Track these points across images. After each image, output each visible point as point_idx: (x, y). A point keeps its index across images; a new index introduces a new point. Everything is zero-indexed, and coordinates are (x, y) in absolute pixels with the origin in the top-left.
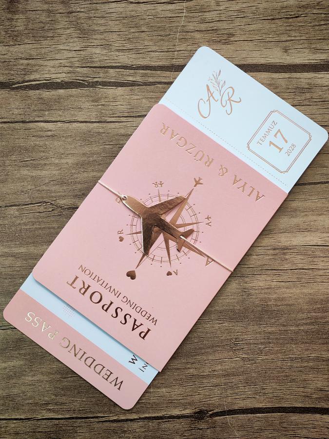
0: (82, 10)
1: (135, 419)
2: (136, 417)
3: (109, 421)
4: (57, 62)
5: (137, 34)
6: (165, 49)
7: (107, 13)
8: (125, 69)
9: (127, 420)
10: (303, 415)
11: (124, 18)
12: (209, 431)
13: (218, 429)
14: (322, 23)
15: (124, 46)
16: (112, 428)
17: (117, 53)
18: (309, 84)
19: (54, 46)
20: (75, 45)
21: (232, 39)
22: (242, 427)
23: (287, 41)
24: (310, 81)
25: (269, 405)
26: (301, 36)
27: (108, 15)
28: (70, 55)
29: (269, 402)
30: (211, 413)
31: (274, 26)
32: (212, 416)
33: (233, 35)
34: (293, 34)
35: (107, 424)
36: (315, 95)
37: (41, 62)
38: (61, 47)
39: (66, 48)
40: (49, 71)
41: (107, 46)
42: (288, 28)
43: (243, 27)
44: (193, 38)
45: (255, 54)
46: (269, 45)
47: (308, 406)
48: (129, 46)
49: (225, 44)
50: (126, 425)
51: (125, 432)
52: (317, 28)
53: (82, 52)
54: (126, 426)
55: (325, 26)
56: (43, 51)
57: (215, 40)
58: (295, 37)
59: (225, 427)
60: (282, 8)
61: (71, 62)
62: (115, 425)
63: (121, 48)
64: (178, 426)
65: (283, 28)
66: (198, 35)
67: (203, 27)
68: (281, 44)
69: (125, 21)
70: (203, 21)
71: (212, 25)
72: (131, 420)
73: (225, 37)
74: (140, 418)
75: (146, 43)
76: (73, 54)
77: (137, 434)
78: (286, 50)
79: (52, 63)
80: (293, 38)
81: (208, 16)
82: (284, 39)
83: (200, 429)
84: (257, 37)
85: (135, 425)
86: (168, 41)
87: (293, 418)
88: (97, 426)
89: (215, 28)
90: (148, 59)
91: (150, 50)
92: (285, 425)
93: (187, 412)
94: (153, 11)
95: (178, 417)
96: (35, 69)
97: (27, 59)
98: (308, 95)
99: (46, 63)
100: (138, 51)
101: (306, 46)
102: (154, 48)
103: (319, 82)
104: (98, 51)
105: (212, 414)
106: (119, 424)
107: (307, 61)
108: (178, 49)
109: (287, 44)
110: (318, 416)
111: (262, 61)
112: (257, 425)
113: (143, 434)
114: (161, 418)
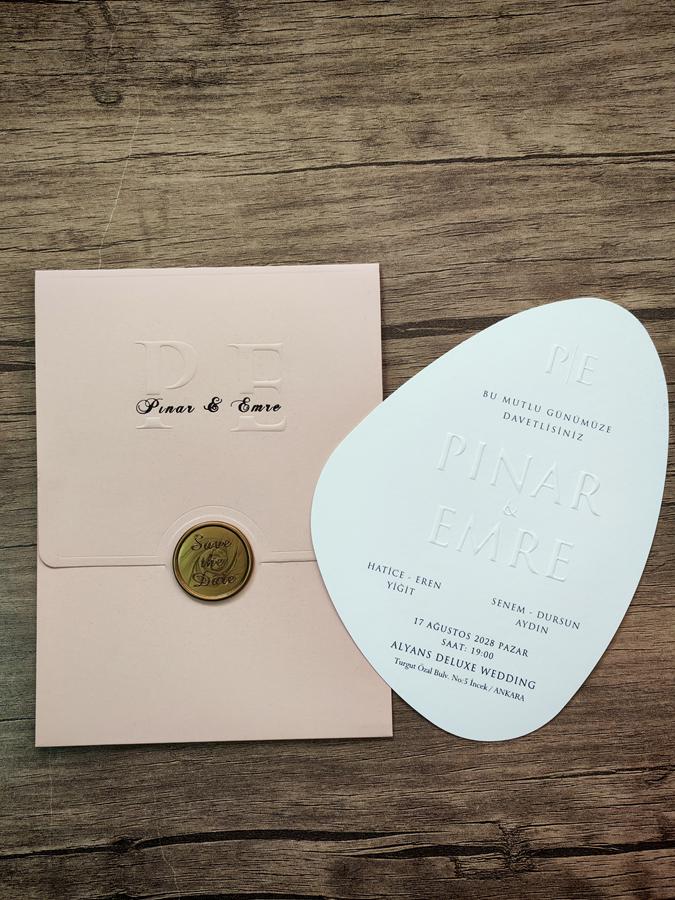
1: (26, 855)
2: (28, 852)
8: (14, 346)
9: (16, 856)
10: (270, 842)
11: (12, 273)
12: (134, 869)
13: (148, 865)
15: (12, 313)
22: (182, 862)
25: (221, 829)
29: (222, 824)
30: (137, 842)
32: (138, 847)
47: (277, 828)
51: (12, 873)
54: (13, 864)
59: (157, 862)
60: (240, 254)
63: (9, 316)
64: (89, 863)
69: (12, 277)
72: (22, 856)
74: (34, 853)
77: (30, 877)
83: (121, 867)
85: (27, 863)
87: (256, 847)
92: (244, 857)
93: (103, 842)
94: (55, 262)
95: (90, 850)
112: (203, 858)
113: (39, 877)
114: (65, 852)
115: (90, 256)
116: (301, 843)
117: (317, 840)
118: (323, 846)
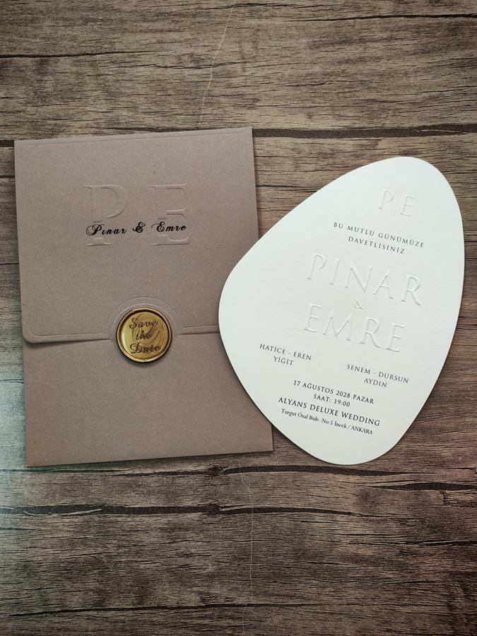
0: (111, 73)
1: (149, 474)
3: (124, 475)
4: (84, 123)
5: (163, 97)
6: (190, 112)
7: (135, 77)
9: (142, 475)
10: (316, 474)
11: (151, 81)
12: (222, 487)
13: (232, 485)
14: (347, 90)
15: (150, 109)
16: (127, 482)
17: (143, 115)
18: (332, 150)
19: (81, 108)
20: (102, 106)
21: (257, 104)
22: (255, 484)
23: (311, 107)
24: (332, 147)
25: (282, 463)
26: (325, 103)
27: (134, 79)
28: (97, 116)
29: (283, 460)
30: (225, 469)
31: (298, 92)
32: (226, 472)
33: (258, 100)
34: (318, 100)
35: (121, 478)
36: (337, 161)
37: (68, 123)
38: (88, 108)
39: (94, 109)
40: (76, 131)
41: (134, 108)
42: (313, 95)
43: (268, 93)
44: (219, 103)
45: (279, 119)
46: (294, 110)
48: (154, 108)
49: (250, 108)
50: (140, 479)
51: (139, 486)
52: (341, 95)
53: (108, 114)
55: (349, 94)
56: (71, 112)
57: (241, 105)
58: (319, 103)
59: (238, 483)
60: (308, 75)
61: (98, 123)
62: (129, 479)
63: (148, 111)
64: (192, 482)
65: (308, 94)
66: (223, 100)
67: (229, 91)
68: (305, 110)
69: (151, 85)
70: (229, 86)
71: (238, 90)
72: (146, 475)
73: (251, 102)
74: (155, 473)
75: (172, 106)
76: (101, 115)
77: (152, 489)
78: (310, 116)
79: (79, 124)
80: (317, 105)
81: (234, 81)
82: (308, 105)
83: (214, 485)
84: (282, 103)
85: (150, 480)
86: (194, 104)
87: (306, 477)
88: (112, 479)
89: (240, 93)
90: (174, 122)
91: (175, 113)
92: (298, 484)
93: (202, 468)
94: (180, 76)
95: (193, 473)
96: (62, 129)
97: (55, 119)
98: (331, 161)
99: (73, 124)
100: (163, 114)
101: (330, 112)
102: (180, 111)
103: (342, 148)
104: (125, 113)
105: (225, 471)
106: (134, 478)
107: (331, 128)
108: (203, 113)
109: (312, 110)
110: (331, 475)
111: (286, 126)
112: (270, 482)
113: (157, 489)
114: (175, 473)
115: (205, 73)
116: (337, 476)
117: (348, 474)
118: (352, 479)
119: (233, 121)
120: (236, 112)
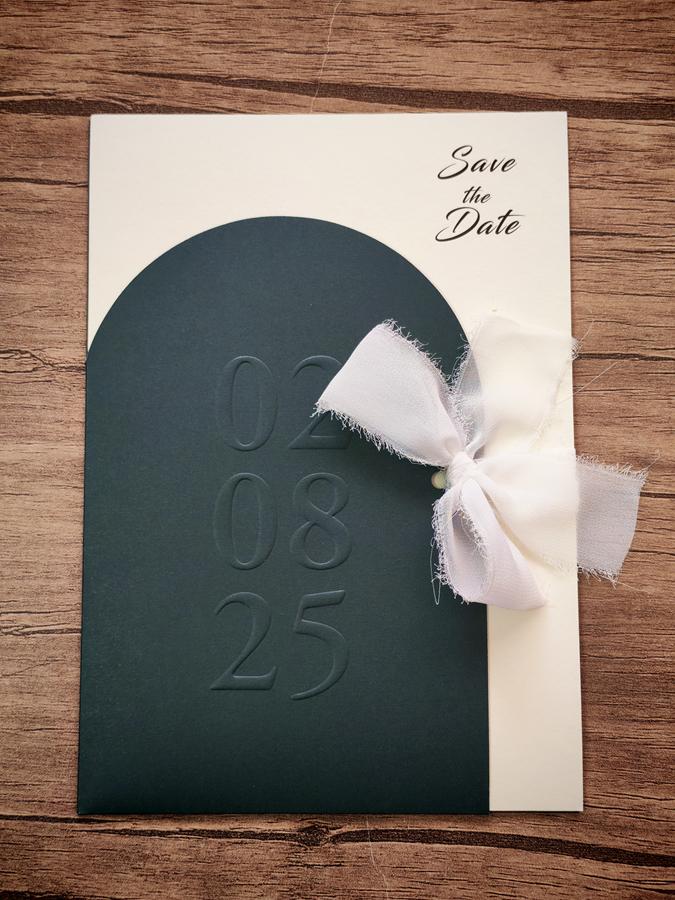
1: (169, 833)
2: (172, 829)
3: (115, 832)
4: (71, 58)
5: (245, 12)
6: (302, 46)
8: (214, 83)
9: (153, 833)
10: (535, 856)
12: (327, 871)
13: (348, 869)
14: (644, 16)
15: (215, 35)
16: (119, 848)
17: (200, 49)
18: (604, 143)
19: (67, 25)
20: (112, 24)
21: (447, 36)
22: (399, 870)
23: (563, 49)
24: (606, 137)
26: (595, 41)
28: (102, 44)
30: (334, 832)
31: (538, 14)
32: (337, 839)
33: (449, 28)
34: (579, 34)
35: (108, 838)
36: (615, 168)
37: (37, 55)
38: (83, 27)
39: (93, 31)
40: (53, 75)
41: (180, 32)
42: (569, 22)
43: (470, 13)
44: (364, 29)
45: (493, 72)
46: (526, 53)
47: (546, 837)
48: (225, 35)
49: (432, 45)
50: (149, 843)
51: (145, 858)
52: (632, 25)
53: (125, 42)
54: (149, 845)
55: (648, 24)
56: (45, 32)
57: (411, 35)
58: (582, 41)
59: (363, 865)
61: (102, 61)
62: (126, 840)
63: (210, 38)
64: (261, 855)
65: (558, 21)
66: (375, 23)
68: (550, 55)
72: (162, 834)
73: (433, 31)
74: (181, 831)
75: (264, 32)
76: (108, 44)
77: (172, 866)
78: (561, 68)
79: (59, 59)
80: (577, 44)
82: (559, 44)
83: (309, 866)
84: (501, 36)
85: (169, 845)
86: (312, 31)
87: (513, 860)
88: (87, 839)
89: (413, 10)
90: (266, 66)
91: (270, 46)
92: (493, 873)
93: (284, 826)
95: (264, 836)
96: (23, 68)
97: (9, 47)
98: (601, 168)
99: (47, 59)
100: (244, 48)
101: (605, 61)
102: (279, 44)
103: (627, 140)
104: (159, 41)
105: (337, 837)
106: (135, 840)
107: (604, 95)
108: (329, 49)
109: (565, 54)
110: (567, 860)
111: (508, 88)
112: (433, 867)
113: (185, 867)
114: (226, 834)
116: (581, 862)
117: (605, 860)
118: (615, 870)
119: (394, 71)
120: (402, 50)
